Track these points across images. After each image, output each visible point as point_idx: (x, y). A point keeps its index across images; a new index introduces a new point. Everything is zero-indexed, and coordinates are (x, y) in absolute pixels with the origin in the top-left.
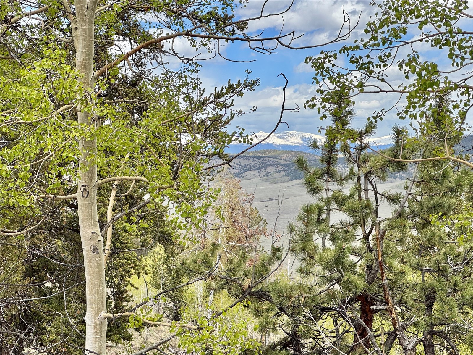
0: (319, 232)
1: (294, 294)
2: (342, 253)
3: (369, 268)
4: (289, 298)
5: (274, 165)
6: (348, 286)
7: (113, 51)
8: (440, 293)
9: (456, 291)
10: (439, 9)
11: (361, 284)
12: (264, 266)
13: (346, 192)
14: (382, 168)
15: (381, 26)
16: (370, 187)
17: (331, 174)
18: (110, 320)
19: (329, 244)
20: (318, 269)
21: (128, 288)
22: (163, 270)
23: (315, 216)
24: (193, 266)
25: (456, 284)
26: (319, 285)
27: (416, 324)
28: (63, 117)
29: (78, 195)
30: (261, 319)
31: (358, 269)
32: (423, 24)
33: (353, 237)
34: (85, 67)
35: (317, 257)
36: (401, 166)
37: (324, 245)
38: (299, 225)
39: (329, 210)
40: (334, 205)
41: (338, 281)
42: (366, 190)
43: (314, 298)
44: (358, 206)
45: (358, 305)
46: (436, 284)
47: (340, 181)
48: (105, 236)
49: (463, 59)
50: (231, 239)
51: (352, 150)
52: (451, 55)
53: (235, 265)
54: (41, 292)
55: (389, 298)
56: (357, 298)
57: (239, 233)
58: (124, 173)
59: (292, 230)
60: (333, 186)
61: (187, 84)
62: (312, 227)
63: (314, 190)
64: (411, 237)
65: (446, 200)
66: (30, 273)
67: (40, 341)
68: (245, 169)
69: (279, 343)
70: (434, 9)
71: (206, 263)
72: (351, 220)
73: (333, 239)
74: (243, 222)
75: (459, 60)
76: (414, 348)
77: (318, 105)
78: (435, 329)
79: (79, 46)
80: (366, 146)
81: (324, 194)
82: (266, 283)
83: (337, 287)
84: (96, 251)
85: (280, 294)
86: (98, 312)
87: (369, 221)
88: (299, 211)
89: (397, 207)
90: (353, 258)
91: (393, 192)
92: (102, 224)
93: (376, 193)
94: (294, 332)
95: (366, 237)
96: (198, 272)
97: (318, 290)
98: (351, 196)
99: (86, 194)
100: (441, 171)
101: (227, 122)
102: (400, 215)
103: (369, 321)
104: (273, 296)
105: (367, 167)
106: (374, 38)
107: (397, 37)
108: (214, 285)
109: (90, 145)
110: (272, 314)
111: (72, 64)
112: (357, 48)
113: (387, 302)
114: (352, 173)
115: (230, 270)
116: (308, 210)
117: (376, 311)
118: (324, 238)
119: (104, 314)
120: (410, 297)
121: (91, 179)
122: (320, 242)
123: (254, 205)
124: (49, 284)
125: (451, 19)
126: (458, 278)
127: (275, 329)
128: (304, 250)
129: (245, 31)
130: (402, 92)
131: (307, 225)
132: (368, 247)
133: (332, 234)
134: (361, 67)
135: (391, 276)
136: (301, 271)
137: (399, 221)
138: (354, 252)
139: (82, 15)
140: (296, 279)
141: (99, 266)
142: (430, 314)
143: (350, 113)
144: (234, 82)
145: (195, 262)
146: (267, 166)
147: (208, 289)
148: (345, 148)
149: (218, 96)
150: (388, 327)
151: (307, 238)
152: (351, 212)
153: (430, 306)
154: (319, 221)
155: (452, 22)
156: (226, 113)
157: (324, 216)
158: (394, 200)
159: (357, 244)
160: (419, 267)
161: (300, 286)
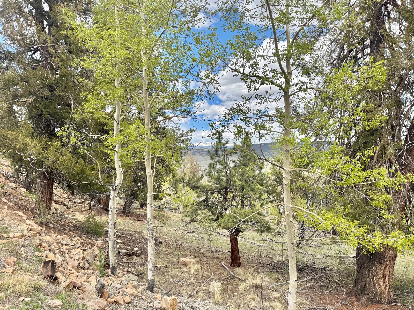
0: (213, 170)
1: (207, 187)
2: (219, 176)
3: (227, 180)
4: (205, 188)
5: (203, 151)
6: (221, 185)
7: (158, 120)
8: (245, 187)
9: (250, 186)
10: (243, 111)
11: (225, 185)
12: (198, 179)
13: (221, 159)
14: (231, 153)
15: (228, 115)
16: (227, 158)
17: (217, 154)
18: (154, 195)
19: (216, 174)
20: (213, 180)
21: (162, 185)
22: (172, 180)
23: (212, 166)
24: (179, 180)
25: (250, 185)
26: (213, 185)
27: (239, 195)
28: (141, 139)
29: (145, 160)
30: (197, 194)
31: (224, 181)
32: (239, 115)
33: (223, 172)
34: (148, 125)
35: (213, 177)
36: (236, 153)
37: (215, 174)
38: (208, 168)
39: (216, 164)
40: (218, 163)
41: (218, 184)
42: (226, 159)
43: (212, 188)
44: (224, 163)
45: (224, 190)
46: (245, 184)
47: (219, 157)
48: (153, 172)
49: (249, 125)
50: (191, 172)
51: (223, 148)
52: (246, 124)
53: (190, 179)
54: (137, 187)
55: (232, 188)
56: (224, 188)
57: (193, 170)
58: (159, 155)
59: (206, 170)
60: (218, 158)
61: (177, 130)
62: (211, 169)
63: (212, 159)
64: (240, 171)
65: (248, 162)
66: (134, 181)
67: (137, 200)
68: (195, 152)
69: (203, 201)
70: (242, 111)
71: (183, 179)
72: (222, 167)
73: (217, 172)
74: (194, 167)
75: (248, 125)
76: (238, 202)
77: (211, 136)
78: (245, 196)
79: (146, 119)
80: (227, 147)
81: (215, 160)
82: (199, 184)
83: (218, 185)
84: (150, 176)
85: (203, 187)
86: (151, 193)
87: (227, 167)
88: (208, 165)
89: (235, 164)
90: (222, 177)
91: (233, 160)
92: (152, 167)
93: (229, 160)
94: (206, 197)
95: (226, 172)
96: (180, 181)
97: (213, 186)
98: (222, 161)
99: (148, 160)
100: (246, 154)
101: (190, 140)
102: (235, 166)
103: (227, 195)
104: (201, 188)
105: (227, 153)
106: (226, 119)
107: (232, 118)
108: (185, 185)
109: (149, 147)
110: (201, 193)
111: (143, 124)
112: (221, 121)
113: (231, 189)
114: (223, 154)
115: (189, 181)
116: (210, 164)
117: (229, 192)
118: (215, 172)
119: (153, 193)
120: (238, 188)
121: (149, 156)
122: (214, 173)
123: (197, 162)
124: (139, 184)
125: (246, 114)
126: (250, 183)
127: (201, 197)
128: (209, 175)
129: (195, 115)
130: (234, 133)
131: (210, 168)
132: (227, 174)
133: (217, 171)
134: (223, 126)
135: (233, 182)
136: (208, 181)
137: (235, 167)
138: (223, 176)
139: (147, 111)
140: (207, 183)
141: (151, 180)
142: (243, 193)
143: (222, 138)
144: (192, 129)
145: (179, 178)
146: (201, 152)
147: (183, 186)
148: (221, 147)
149: (187, 133)
150: (232, 196)
151: (210, 172)
152: (222, 165)
153: (243, 190)
154: (213, 167)
155: (247, 115)
156: (189, 138)
157: (215, 166)
158: (234, 162)
159: (224, 174)
160: (240, 180)
161: (208, 185)
